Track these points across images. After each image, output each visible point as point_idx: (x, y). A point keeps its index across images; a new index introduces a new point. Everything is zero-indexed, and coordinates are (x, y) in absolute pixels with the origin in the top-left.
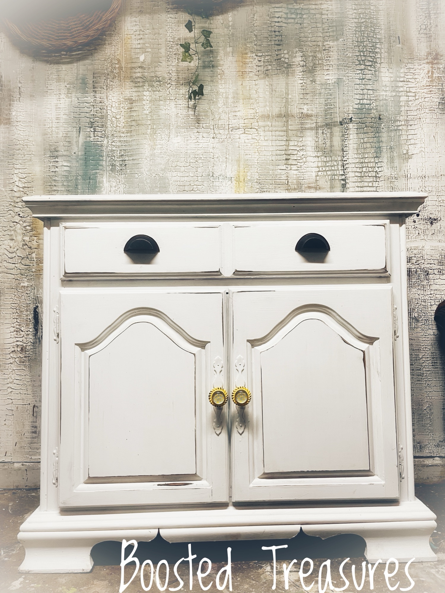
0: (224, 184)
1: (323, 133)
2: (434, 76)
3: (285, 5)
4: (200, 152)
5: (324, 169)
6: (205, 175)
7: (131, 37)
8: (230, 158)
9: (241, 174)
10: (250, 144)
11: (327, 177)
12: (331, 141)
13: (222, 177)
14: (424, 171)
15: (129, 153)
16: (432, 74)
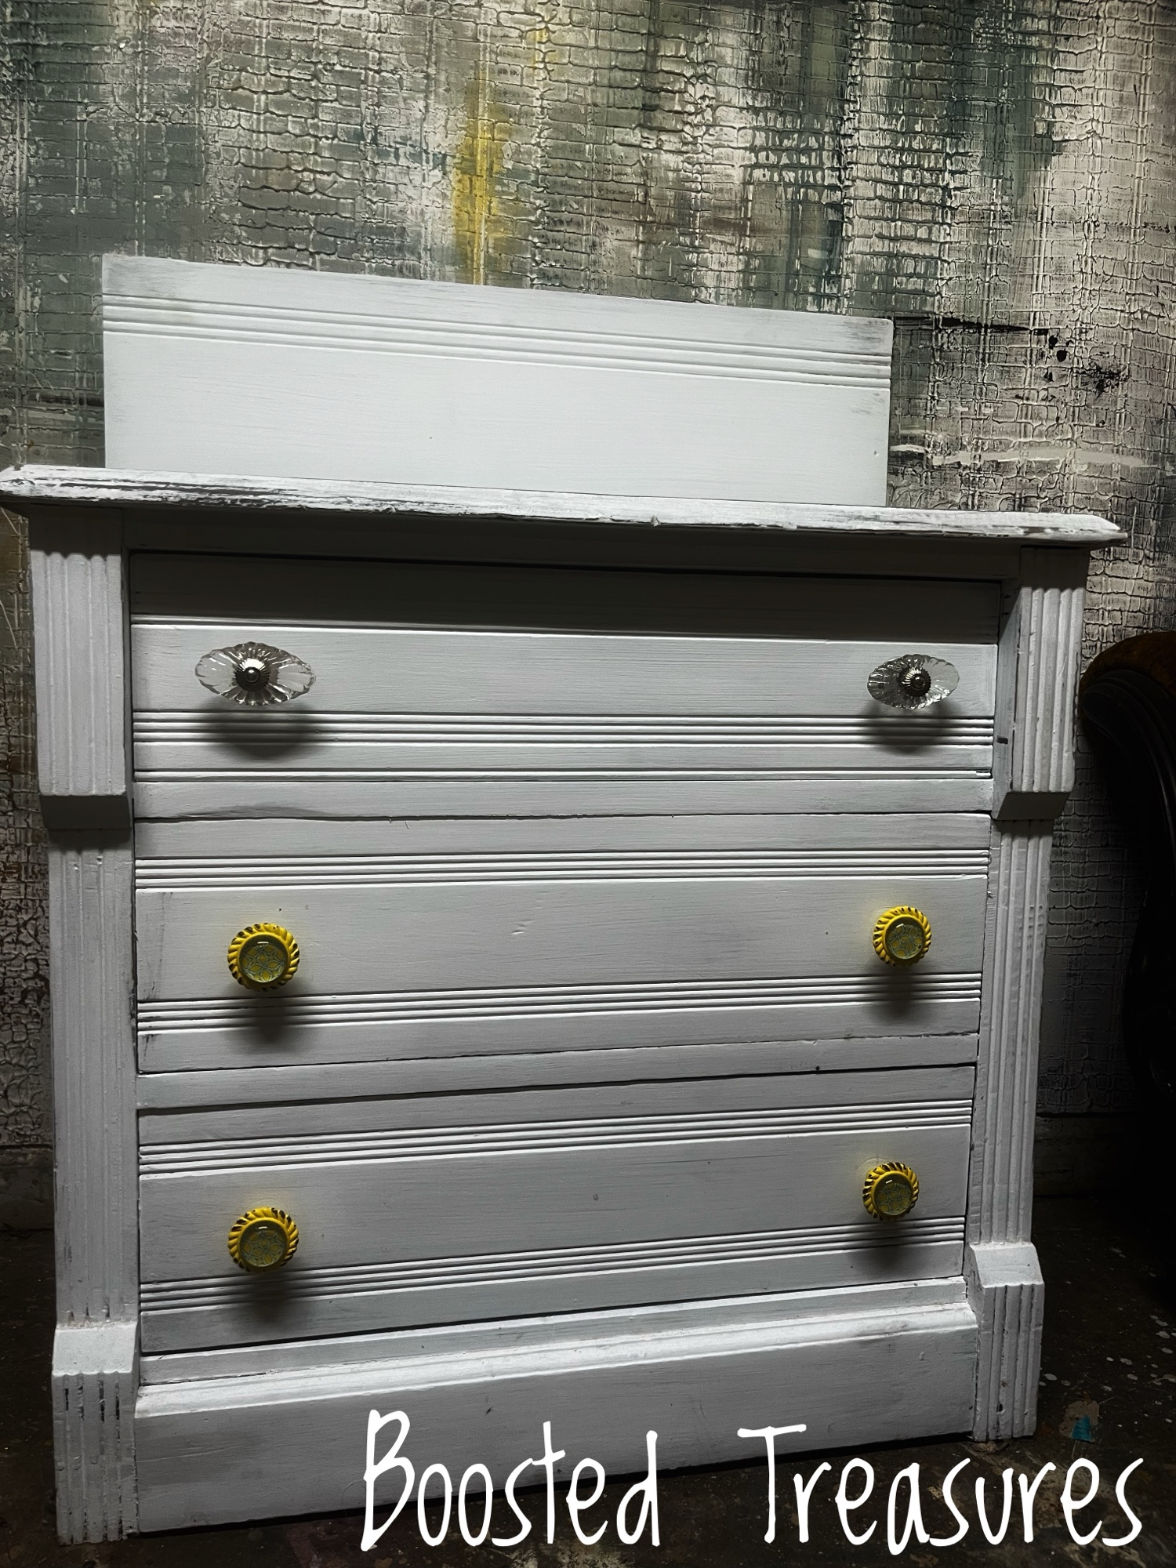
0: (418, 180)
1: (778, 22)
4: (328, 41)
5: (773, 158)
6: (347, 132)
8: (443, 78)
9: (481, 143)
10: (515, 33)
11: (780, 189)
12: (806, 59)
13: (409, 149)
14: (1095, 202)
15: (53, 20)
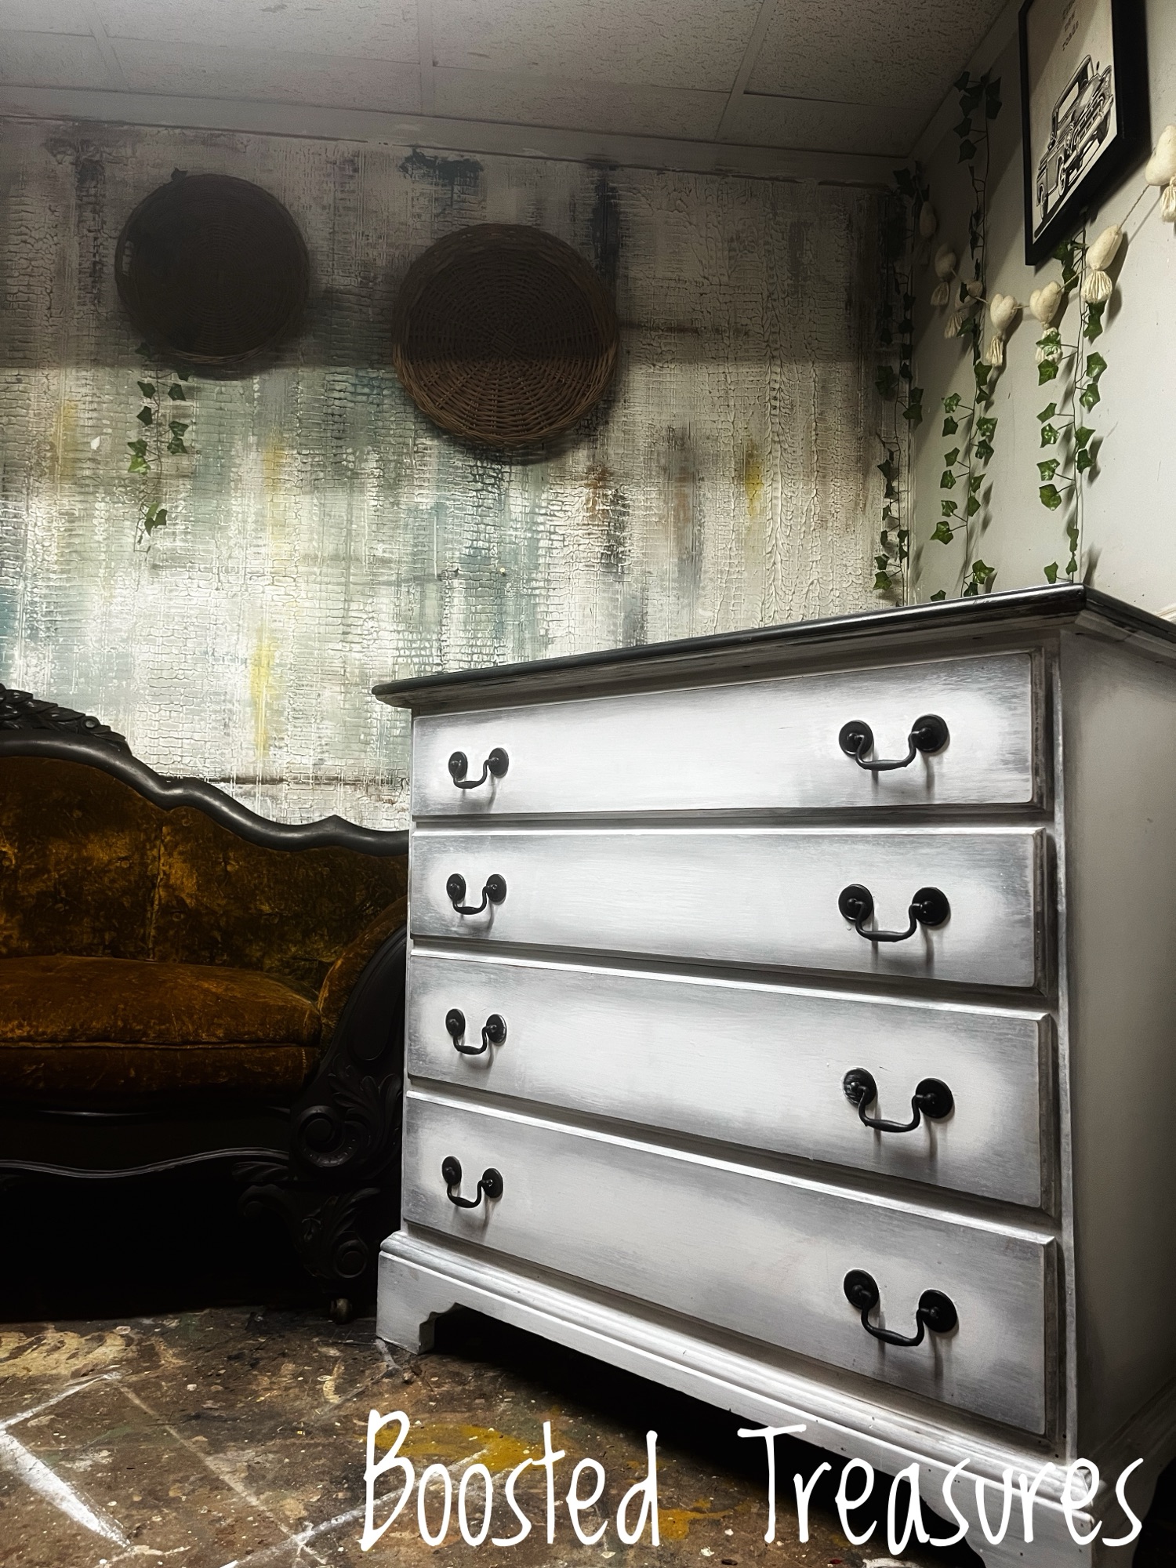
2: (597, 508)
3: (352, 370)
7: (77, 406)
16: (595, 503)
